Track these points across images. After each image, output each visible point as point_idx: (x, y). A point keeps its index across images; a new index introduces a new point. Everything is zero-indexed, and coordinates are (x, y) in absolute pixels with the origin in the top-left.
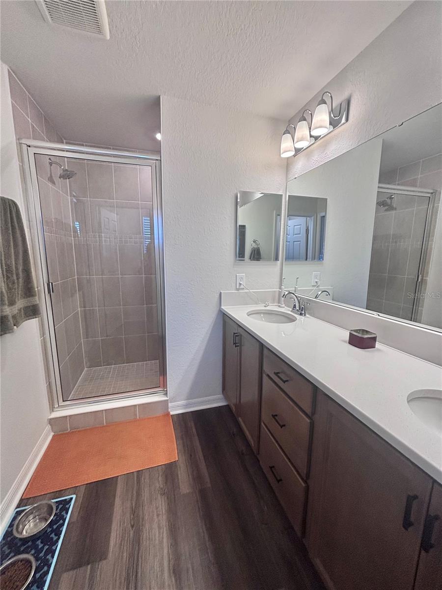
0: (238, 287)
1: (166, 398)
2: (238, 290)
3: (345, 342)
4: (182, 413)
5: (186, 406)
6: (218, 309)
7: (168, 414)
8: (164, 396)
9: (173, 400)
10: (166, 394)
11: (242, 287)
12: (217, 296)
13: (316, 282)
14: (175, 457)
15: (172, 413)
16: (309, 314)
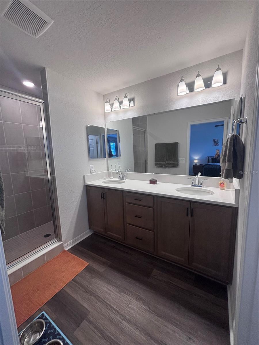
0: (91, 172)
1: (62, 242)
2: (91, 173)
3: (148, 184)
4: (72, 247)
5: (73, 243)
6: (83, 185)
7: (65, 251)
8: (59, 242)
9: (66, 241)
10: (60, 240)
11: (93, 171)
12: (82, 178)
13: (119, 166)
14: (86, 264)
15: (66, 249)
16: (127, 179)
